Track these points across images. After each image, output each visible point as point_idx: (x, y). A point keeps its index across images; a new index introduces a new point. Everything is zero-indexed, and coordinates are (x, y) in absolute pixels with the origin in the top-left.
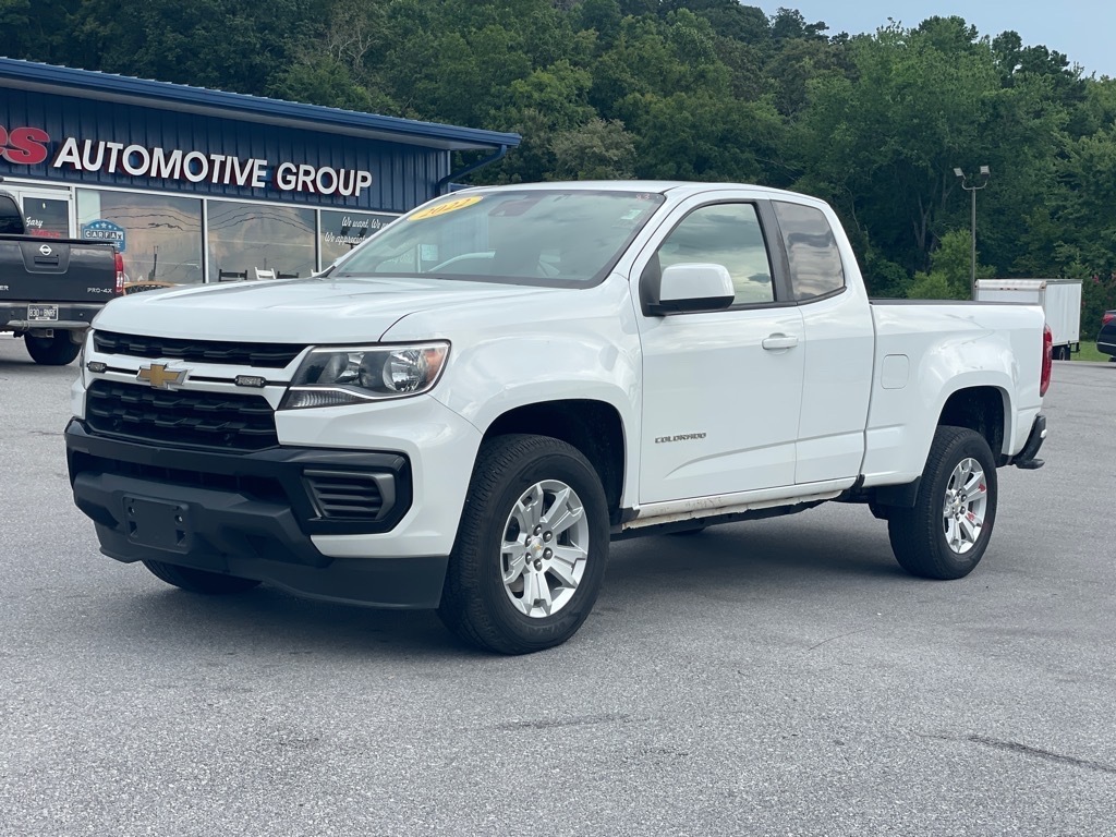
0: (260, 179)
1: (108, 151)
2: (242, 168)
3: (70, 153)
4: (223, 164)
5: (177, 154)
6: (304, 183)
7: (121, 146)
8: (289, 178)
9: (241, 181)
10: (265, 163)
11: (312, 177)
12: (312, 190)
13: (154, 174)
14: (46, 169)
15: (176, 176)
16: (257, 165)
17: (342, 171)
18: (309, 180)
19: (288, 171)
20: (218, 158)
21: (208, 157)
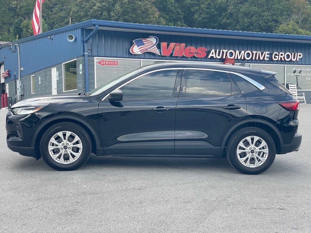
0: (267, 58)
1: (223, 52)
2: (262, 54)
3: (213, 54)
4: (256, 54)
5: (243, 52)
7: (227, 51)
9: (261, 58)
12: (283, 60)
13: (236, 58)
14: (206, 58)
15: (242, 58)
16: (266, 54)
17: (293, 54)
18: (282, 57)
19: (276, 55)
20: (255, 52)
21: (252, 52)
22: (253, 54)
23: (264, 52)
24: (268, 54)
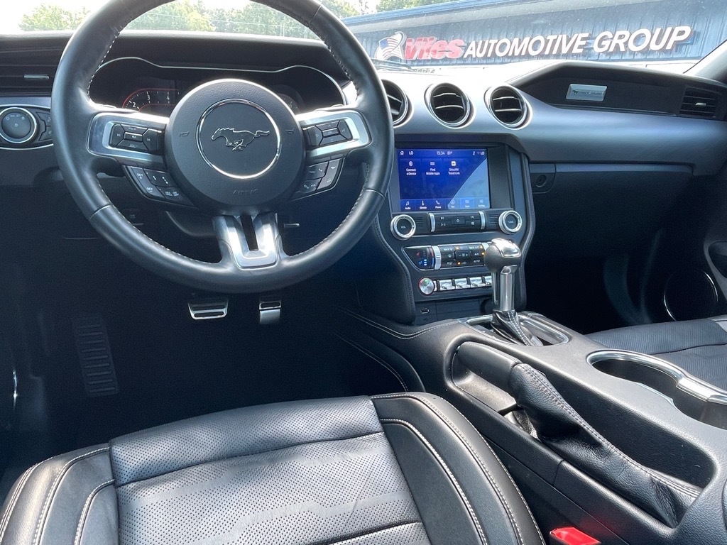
0: (580, 47)
2: (568, 40)
4: (555, 41)
6: (617, 46)
8: (604, 43)
9: (565, 51)
11: (625, 40)
12: (622, 49)
13: (510, 54)
15: (523, 53)
16: (579, 38)
17: (658, 31)
19: (604, 38)
20: (551, 38)
21: (545, 39)
22: (547, 42)
23: (576, 35)
24: (583, 39)
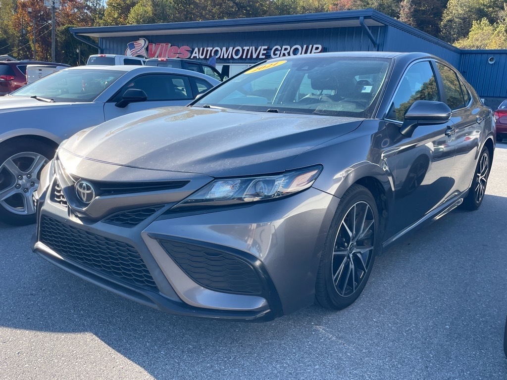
0: (263, 54)
1: (207, 51)
2: (256, 50)
3: (196, 53)
4: (248, 50)
5: (231, 49)
6: (284, 54)
7: (212, 48)
8: (276, 52)
9: (254, 56)
10: (266, 47)
13: (221, 57)
15: (229, 57)
16: (262, 49)
18: (286, 52)
19: (276, 49)
20: (246, 48)
21: (242, 49)
23: (260, 47)
